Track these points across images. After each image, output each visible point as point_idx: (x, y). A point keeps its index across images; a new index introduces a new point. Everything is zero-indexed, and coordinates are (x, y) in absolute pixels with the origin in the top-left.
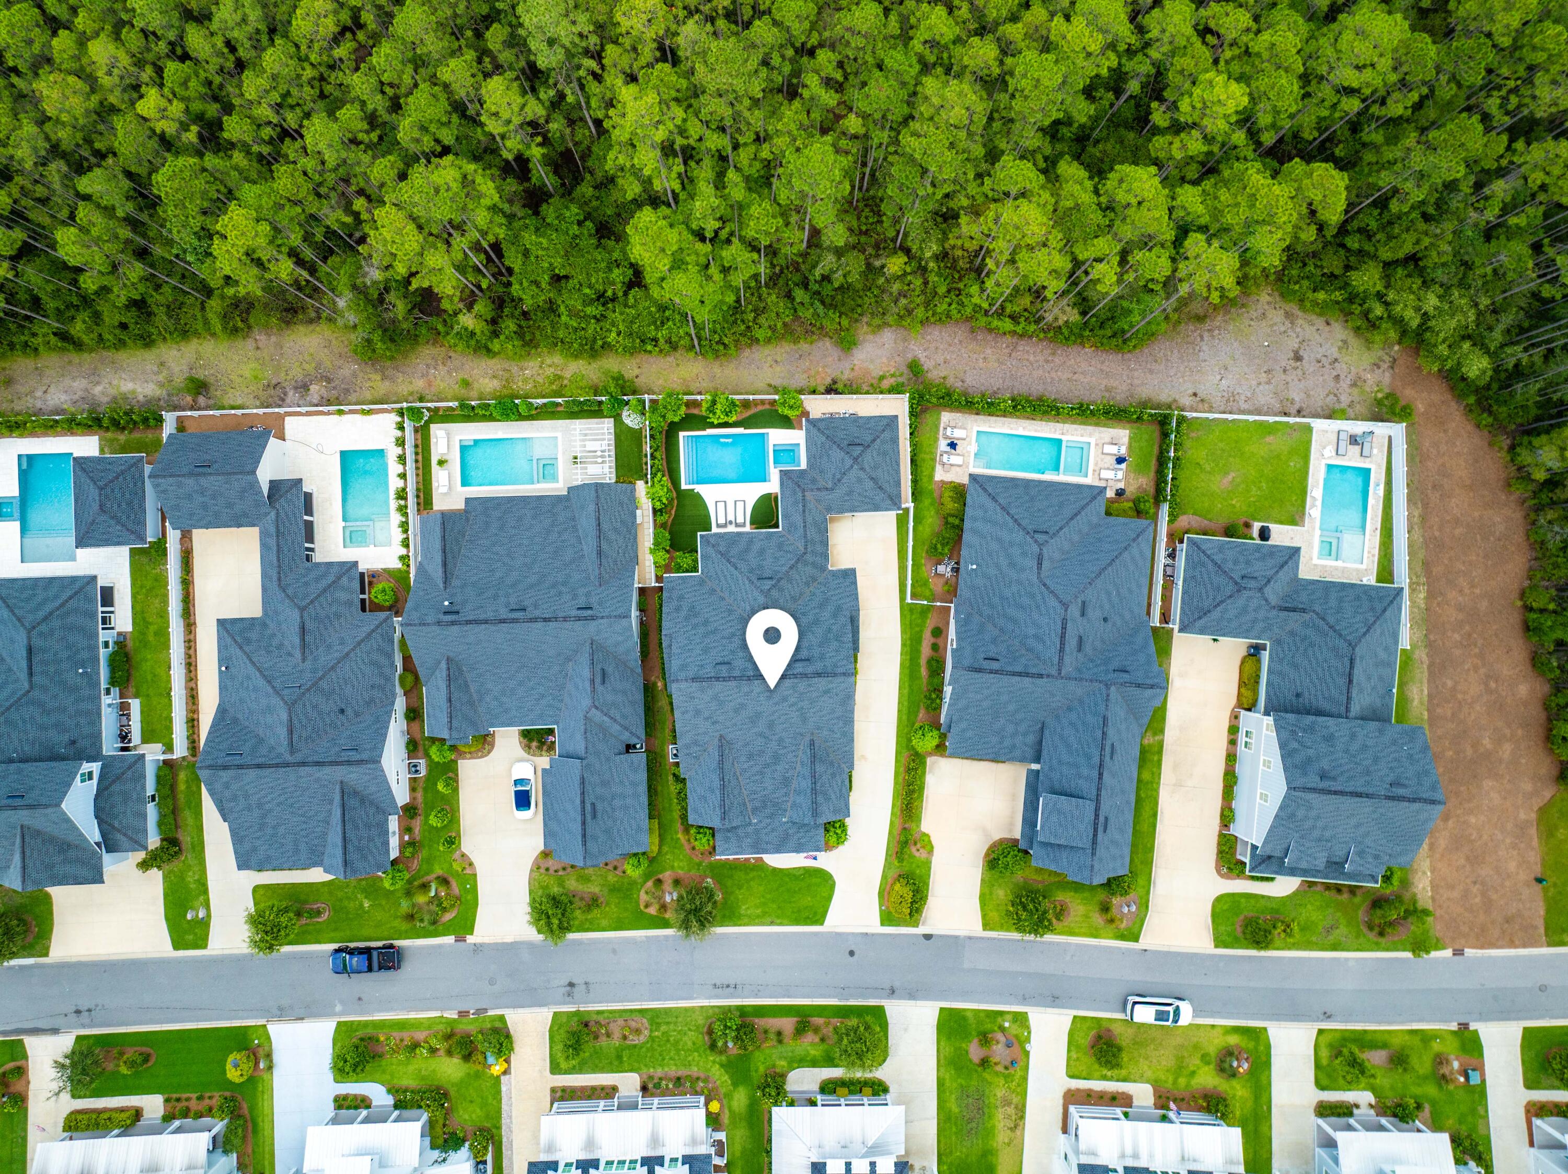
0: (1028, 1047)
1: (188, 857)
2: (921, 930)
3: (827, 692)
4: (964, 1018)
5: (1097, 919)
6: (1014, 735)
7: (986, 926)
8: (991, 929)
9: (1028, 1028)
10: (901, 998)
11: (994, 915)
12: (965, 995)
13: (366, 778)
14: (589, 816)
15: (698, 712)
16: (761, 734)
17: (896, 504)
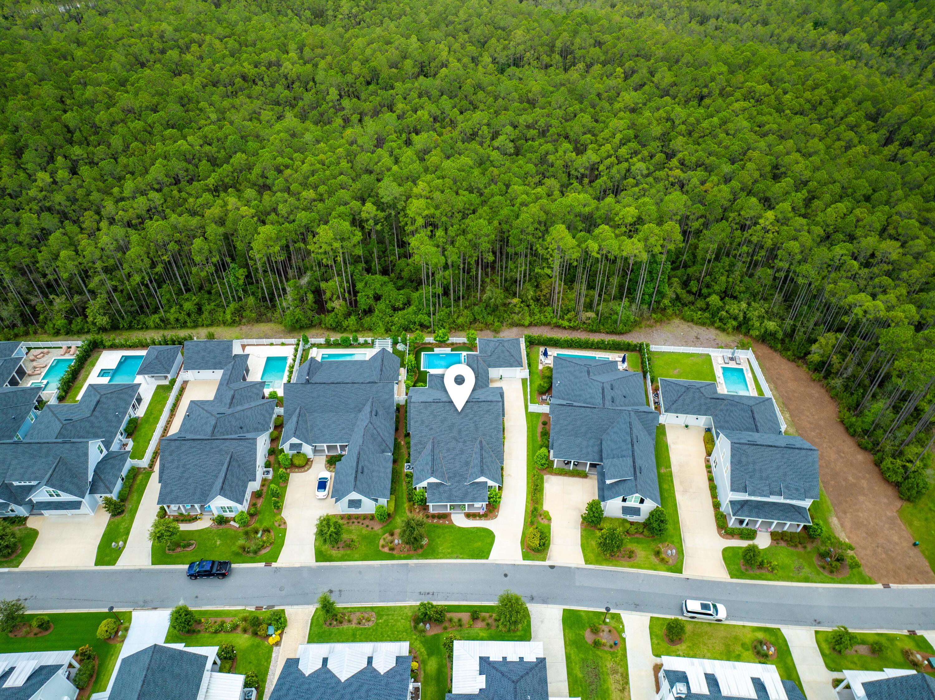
0: (624, 635)
1: (126, 515)
2: (547, 563)
3: (488, 411)
4: (580, 616)
5: (653, 559)
6: (587, 447)
7: (587, 562)
8: (590, 563)
9: (622, 623)
10: (538, 602)
11: (592, 556)
12: (579, 602)
13: (246, 450)
14: (360, 471)
15: (423, 422)
16: (454, 438)
17: (520, 365)
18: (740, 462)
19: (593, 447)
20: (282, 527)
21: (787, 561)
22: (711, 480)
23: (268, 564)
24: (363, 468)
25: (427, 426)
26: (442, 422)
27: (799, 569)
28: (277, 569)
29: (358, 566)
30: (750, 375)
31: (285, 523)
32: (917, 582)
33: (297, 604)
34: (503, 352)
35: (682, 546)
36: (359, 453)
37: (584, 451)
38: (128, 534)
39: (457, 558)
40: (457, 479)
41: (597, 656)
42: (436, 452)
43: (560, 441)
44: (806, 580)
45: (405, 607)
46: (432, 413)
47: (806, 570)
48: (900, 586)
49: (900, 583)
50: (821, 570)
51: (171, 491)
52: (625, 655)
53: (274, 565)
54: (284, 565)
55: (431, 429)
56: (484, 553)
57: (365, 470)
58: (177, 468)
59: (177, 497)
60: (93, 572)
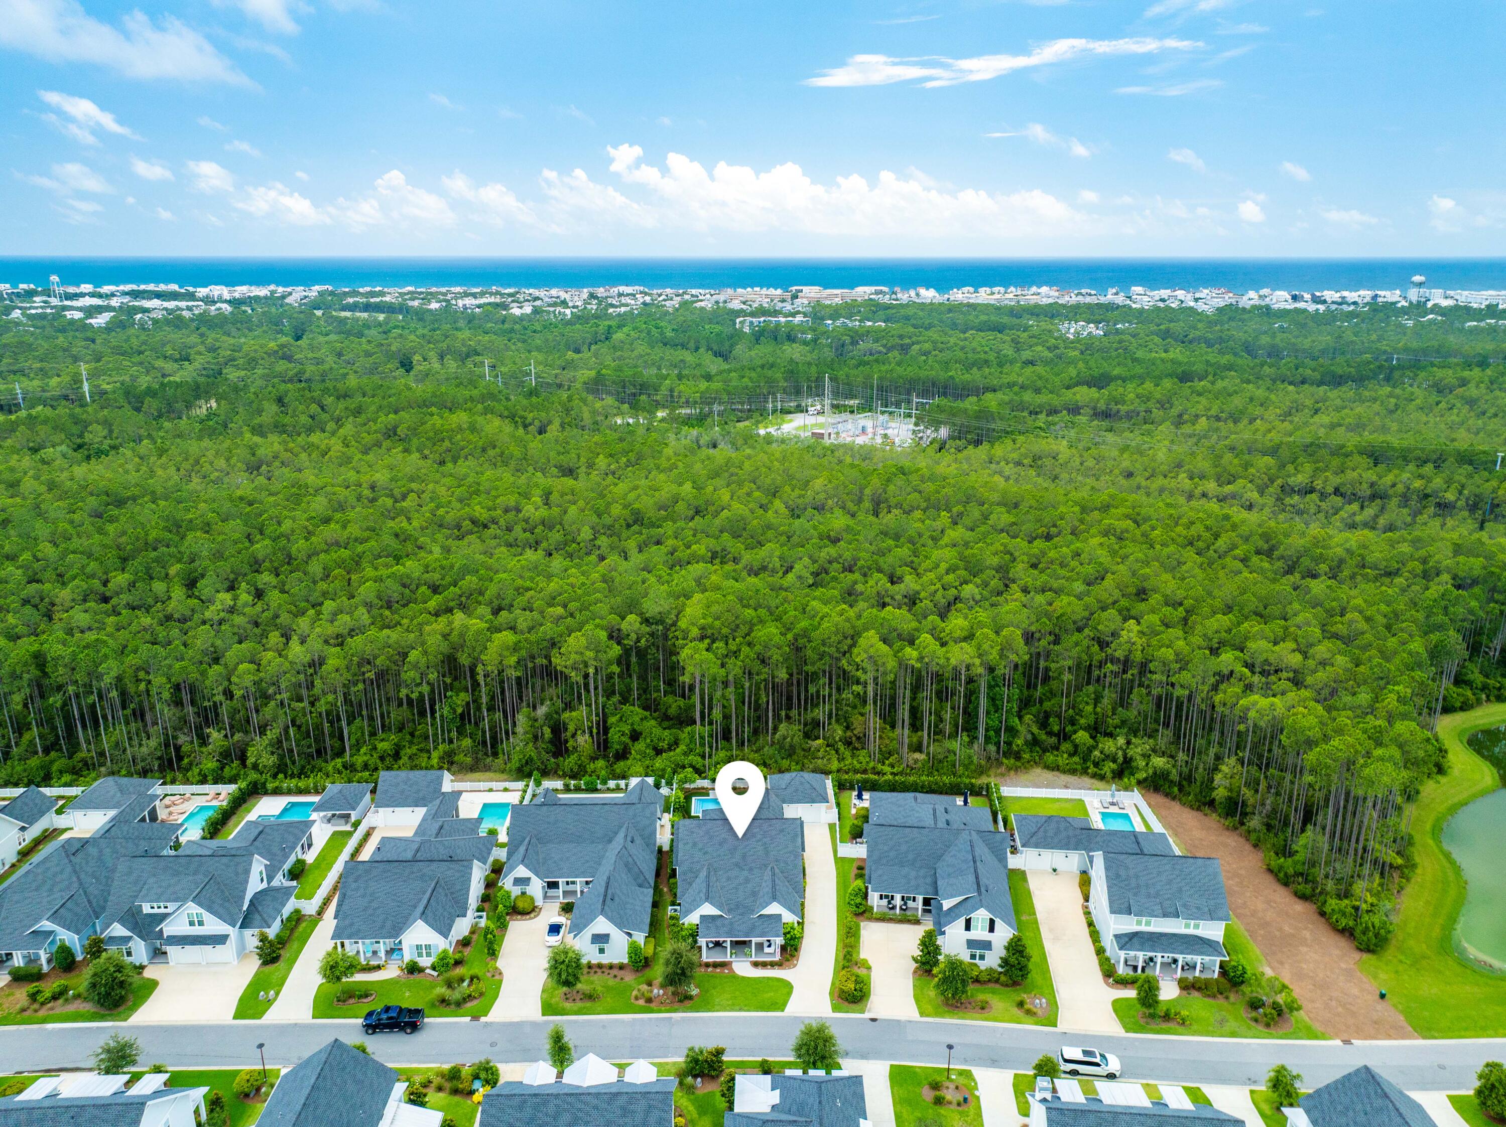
0: (977, 1093)
1: (281, 965)
2: (867, 1015)
3: (782, 831)
4: (915, 1073)
5: (1015, 1011)
6: (916, 878)
7: (922, 1014)
8: (927, 1016)
9: (974, 1080)
10: (853, 1058)
11: (929, 1008)
12: (913, 1057)
13: (457, 875)
14: (609, 897)
15: (695, 844)
16: (737, 865)
17: (826, 800)
18: (1118, 876)
19: (924, 877)
20: (497, 977)
21: (1203, 1014)
22: (1090, 924)
23: (475, 1018)
24: (613, 895)
25: (700, 850)
26: (721, 844)
27: (1222, 1022)
28: (487, 1024)
29: (601, 1021)
30: (1139, 819)
31: (501, 973)
32: (1389, 1037)
33: (515, 1062)
34: (802, 783)
35: (1055, 997)
36: (609, 878)
37: (913, 883)
38: (282, 984)
39: (740, 1010)
40: (740, 911)
41: (939, 1115)
42: (713, 879)
43: (880, 872)
44: (1233, 1035)
45: (667, 1064)
46: (707, 832)
47: (1232, 1024)
48: (1368, 1043)
49: (1366, 1039)
50: (1253, 1024)
51: (352, 924)
52: (979, 1114)
53: (483, 1019)
54: (498, 1020)
55: (706, 853)
56: (780, 1006)
57: (616, 898)
58: (364, 896)
59: (359, 931)
60: (231, 1027)
